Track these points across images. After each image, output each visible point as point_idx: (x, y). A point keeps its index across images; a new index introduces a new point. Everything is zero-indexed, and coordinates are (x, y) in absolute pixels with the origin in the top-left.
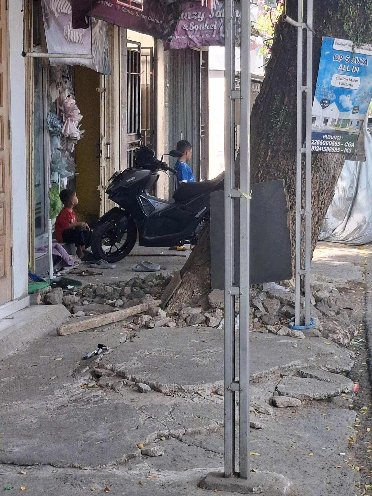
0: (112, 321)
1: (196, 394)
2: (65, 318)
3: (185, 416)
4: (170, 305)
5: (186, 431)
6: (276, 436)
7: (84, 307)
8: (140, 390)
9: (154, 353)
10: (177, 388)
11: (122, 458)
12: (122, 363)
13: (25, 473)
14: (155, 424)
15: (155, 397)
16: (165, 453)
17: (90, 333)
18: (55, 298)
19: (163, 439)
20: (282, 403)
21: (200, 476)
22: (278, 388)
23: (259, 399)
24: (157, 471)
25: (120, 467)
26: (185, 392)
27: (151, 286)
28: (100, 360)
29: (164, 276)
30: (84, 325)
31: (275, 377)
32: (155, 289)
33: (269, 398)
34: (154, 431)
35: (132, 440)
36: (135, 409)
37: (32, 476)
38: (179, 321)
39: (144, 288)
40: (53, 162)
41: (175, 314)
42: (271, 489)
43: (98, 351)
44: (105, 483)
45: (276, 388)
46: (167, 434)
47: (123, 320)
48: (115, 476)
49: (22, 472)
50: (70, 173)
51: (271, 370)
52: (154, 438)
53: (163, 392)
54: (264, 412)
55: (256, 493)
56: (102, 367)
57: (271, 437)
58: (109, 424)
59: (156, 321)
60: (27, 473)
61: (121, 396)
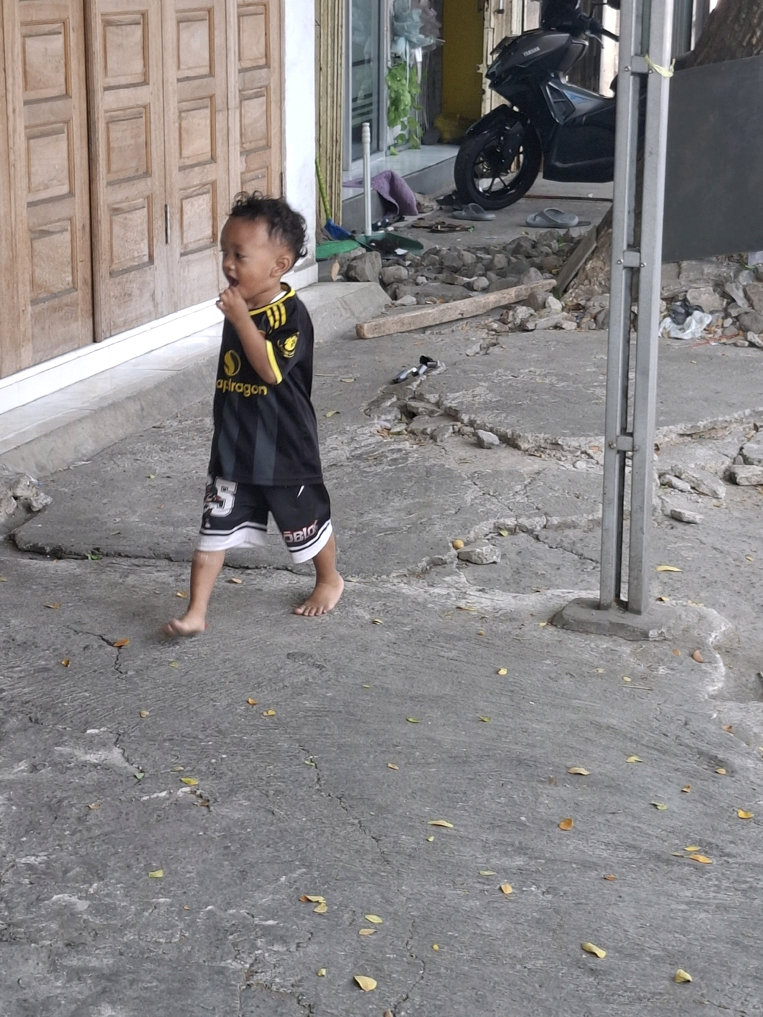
0: (460, 316)
1: (583, 455)
2: (380, 307)
3: (551, 494)
4: (570, 291)
5: (547, 521)
6: (720, 538)
7: (417, 289)
8: (480, 444)
9: (522, 376)
10: (548, 441)
11: (419, 565)
12: (457, 392)
13: (239, 581)
14: (493, 506)
15: (505, 458)
16: (502, 558)
17: (416, 336)
18: (364, 269)
19: (505, 533)
20: (747, 478)
21: (556, 603)
22: (743, 450)
23: (703, 468)
24: (480, 590)
25: (414, 580)
26: (563, 449)
27: (547, 255)
28: (418, 386)
29: (574, 236)
30: (406, 321)
31: (744, 429)
32: (552, 260)
33: (724, 467)
34: (487, 519)
35: (444, 532)
36: (461, 477)
37: (250, 587)
38: (585, 320)
39: (531, 257)
40: (396, 18)
41: (578, 307)
42: (687, 635)
43: (419, 368)
44: (377, 608)
45: (742, 449)
46: (512, 524)
47: (482, 315)
48: (399, 595)
49: (234, 580)
50: (428, 39)
51: (736, 415)
52: (486, 530)
53: (522, 447)
54: (707, 493)
55: (655, 641)
56: (419, 397)
57: (709, 540)
58: (409, 501)
59: (540, 318)
60: (243, 581)
61: (444, 453)
